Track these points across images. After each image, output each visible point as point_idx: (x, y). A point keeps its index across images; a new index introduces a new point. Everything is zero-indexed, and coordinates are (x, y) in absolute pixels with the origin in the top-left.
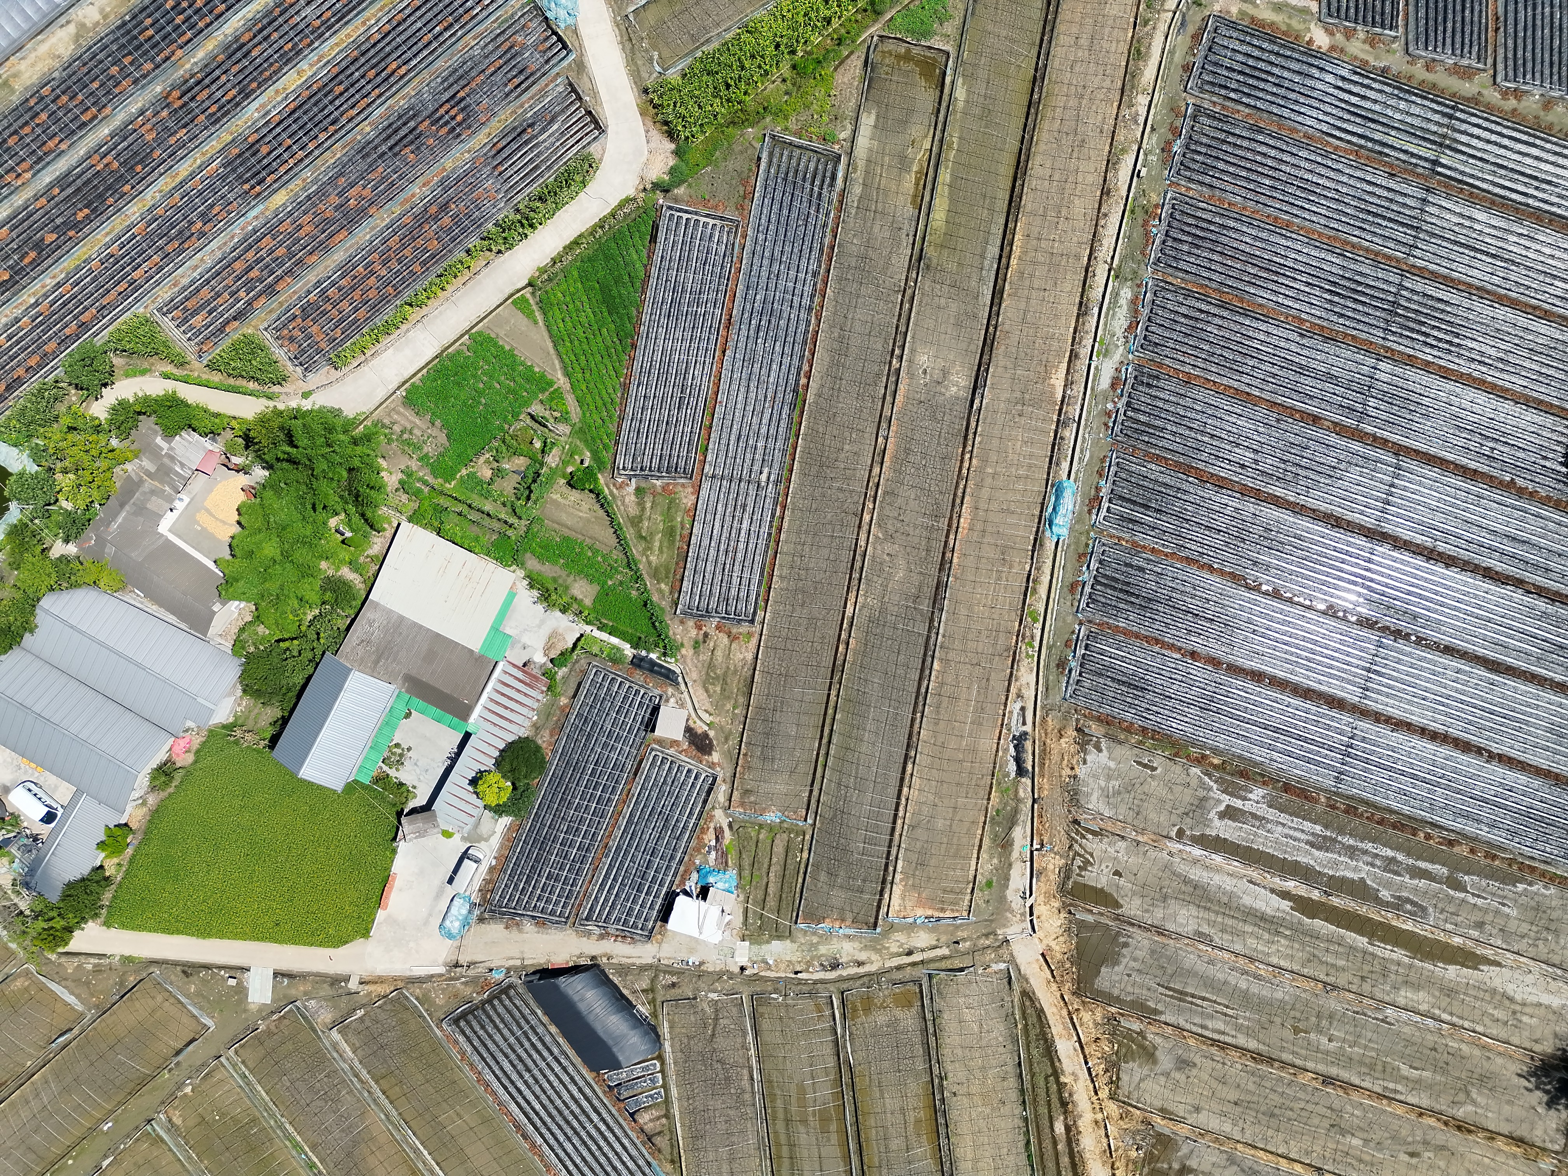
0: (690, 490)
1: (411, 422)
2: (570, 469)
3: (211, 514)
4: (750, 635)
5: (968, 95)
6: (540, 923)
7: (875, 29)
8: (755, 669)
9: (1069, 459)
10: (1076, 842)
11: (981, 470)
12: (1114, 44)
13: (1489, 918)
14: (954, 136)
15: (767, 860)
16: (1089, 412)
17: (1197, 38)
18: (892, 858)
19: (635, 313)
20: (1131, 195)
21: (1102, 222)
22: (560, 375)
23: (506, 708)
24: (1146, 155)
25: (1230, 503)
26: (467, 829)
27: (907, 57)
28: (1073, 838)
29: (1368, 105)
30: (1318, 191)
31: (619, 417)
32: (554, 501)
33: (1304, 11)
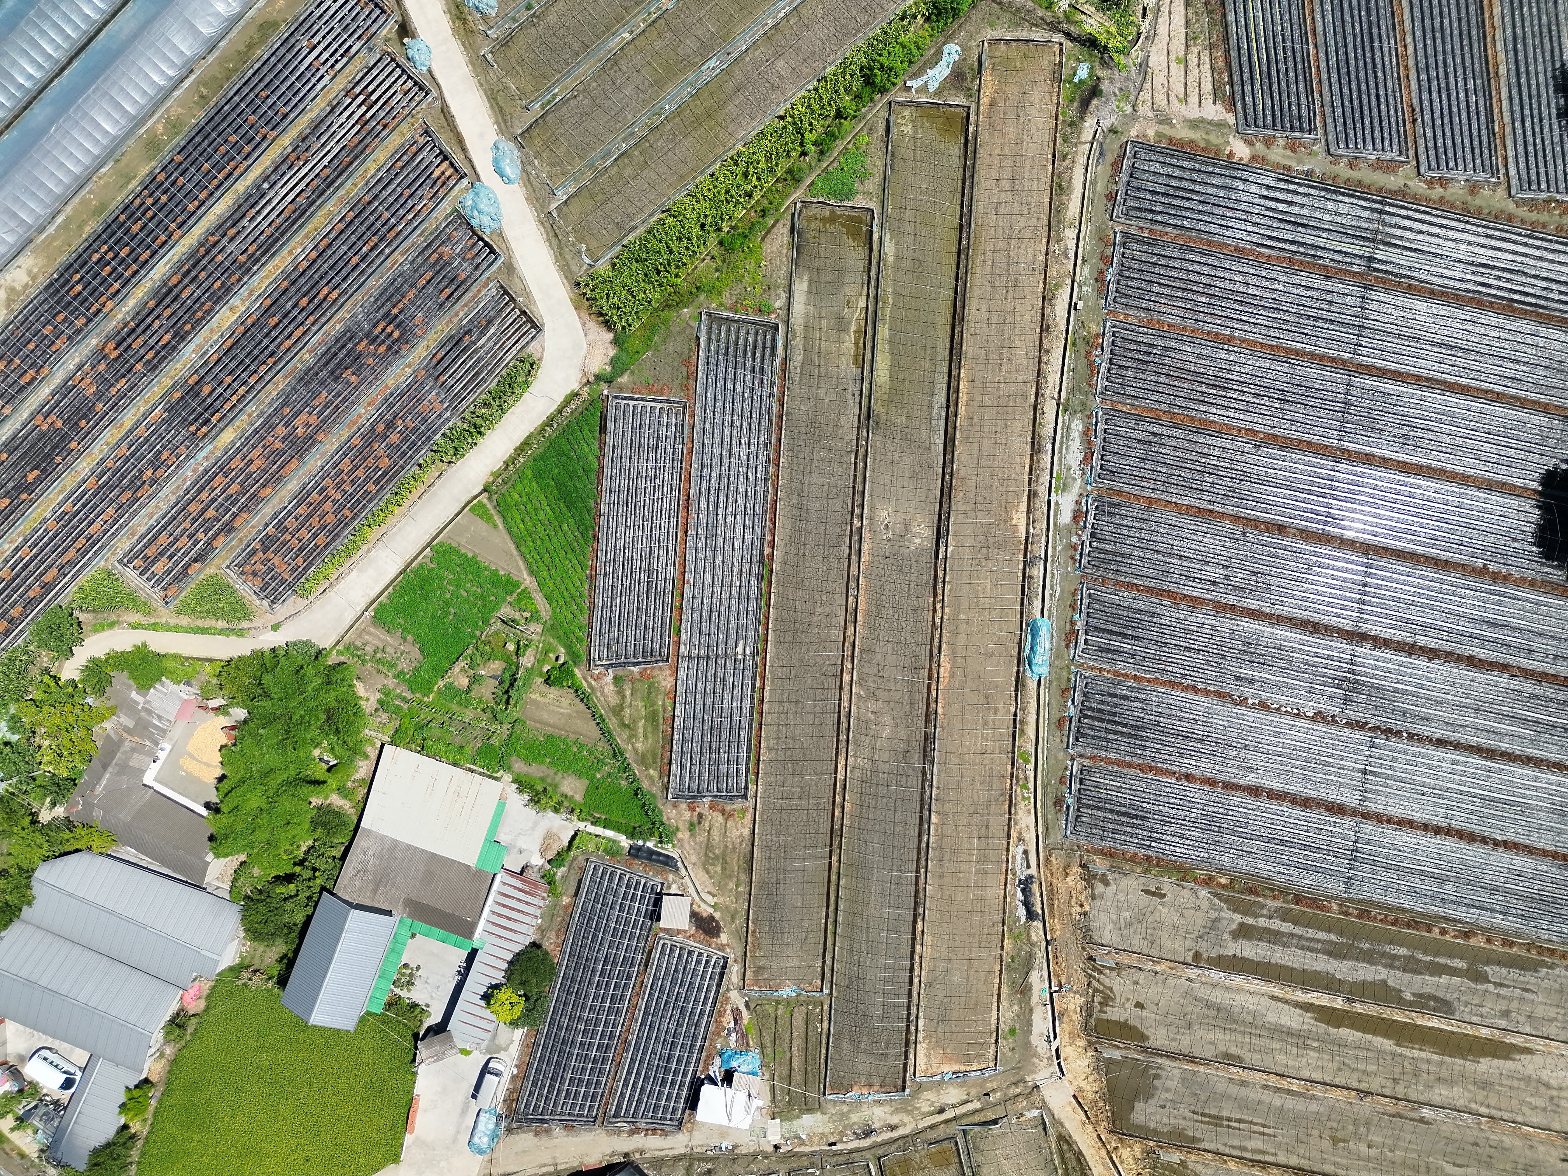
0: (668, 672)
1: (382, 641)
2: (545, 669)
3: (195, 759)
4: (744, 810)
5: (897, 249)
6: (569, 1128)
7: (797, 195)
8: (753, 845)
9: (1040, 597)
10: (1094, 978)
11: (954, 618)
12: (1036, 182)
13: (1514, 1005)
14: (888, 290)
15: (788, 1034)
16: (1054, 548)
17: (1117, 165)
18: (913, 1017)
19: (593, 504)
20: (1071, 328)
21: (1045, 359)
22: (525, 575)
23: (509, 919)
24: (1080, 286)
25: (1206, 621)
26: (484, 1044)
27: (833, 219)
28: (1091, 976)
29: (1296, 210)
30: (1255, 302)
31: (589, 608)
32: (534, 701)
33: (1221, 125)
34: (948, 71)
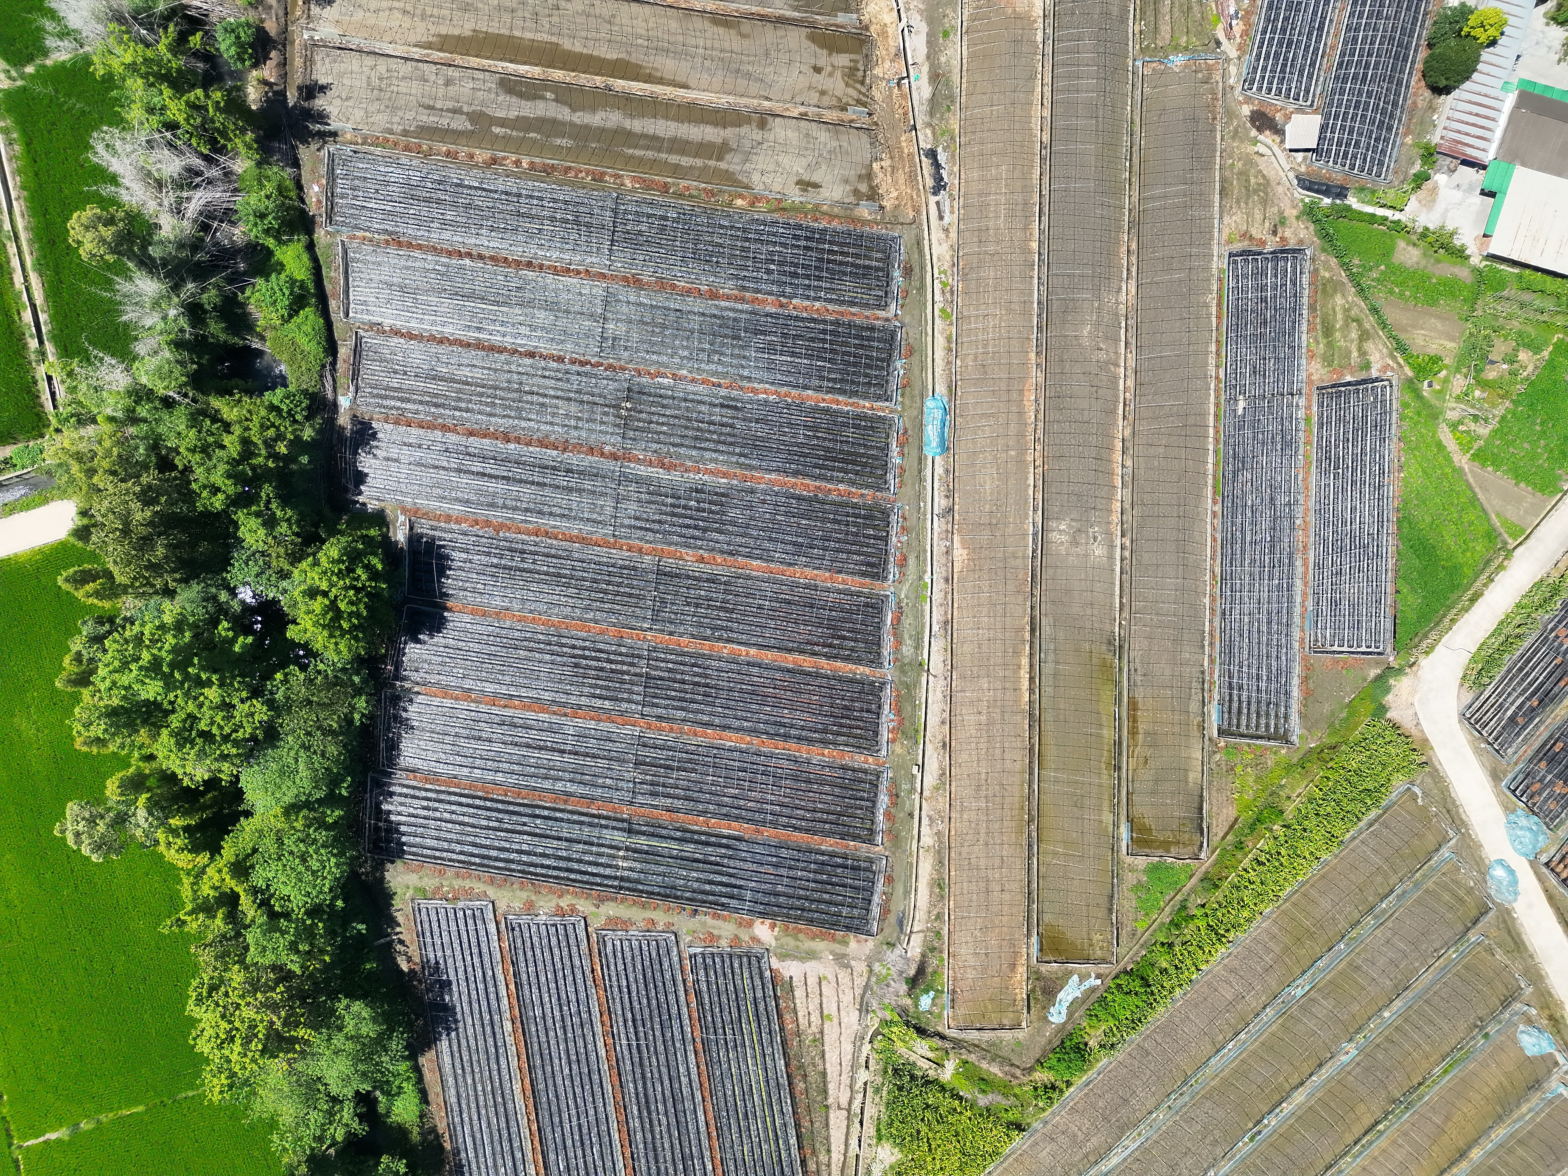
0: (1314, 378)
7: (1205, 865)
10: (865, 95)
12: (965, 890)
15: (1174, 17)
17: (885, 911)
20: (921, 747)
21: (945, 716)
23: (1477, 115)
24: (914, 789)
27: (1166, 844)
28: (868, 97)
29: (705, 876)
32: (1452, 339)
33: (783, 957)
34: (1060, 996)
